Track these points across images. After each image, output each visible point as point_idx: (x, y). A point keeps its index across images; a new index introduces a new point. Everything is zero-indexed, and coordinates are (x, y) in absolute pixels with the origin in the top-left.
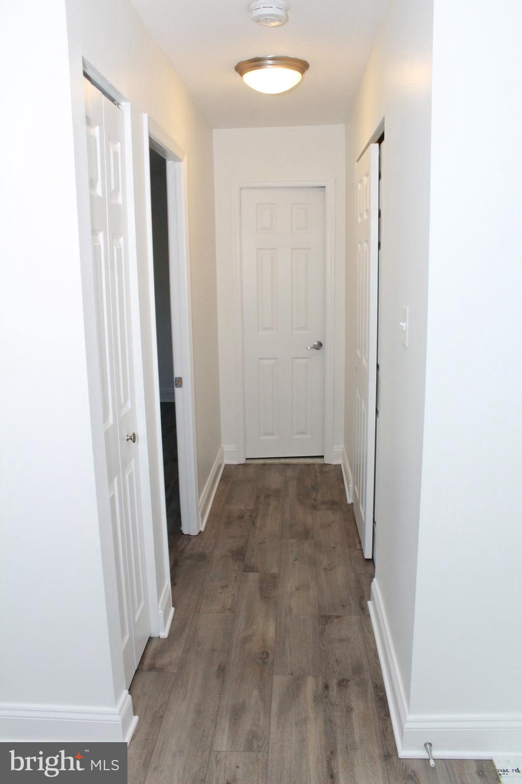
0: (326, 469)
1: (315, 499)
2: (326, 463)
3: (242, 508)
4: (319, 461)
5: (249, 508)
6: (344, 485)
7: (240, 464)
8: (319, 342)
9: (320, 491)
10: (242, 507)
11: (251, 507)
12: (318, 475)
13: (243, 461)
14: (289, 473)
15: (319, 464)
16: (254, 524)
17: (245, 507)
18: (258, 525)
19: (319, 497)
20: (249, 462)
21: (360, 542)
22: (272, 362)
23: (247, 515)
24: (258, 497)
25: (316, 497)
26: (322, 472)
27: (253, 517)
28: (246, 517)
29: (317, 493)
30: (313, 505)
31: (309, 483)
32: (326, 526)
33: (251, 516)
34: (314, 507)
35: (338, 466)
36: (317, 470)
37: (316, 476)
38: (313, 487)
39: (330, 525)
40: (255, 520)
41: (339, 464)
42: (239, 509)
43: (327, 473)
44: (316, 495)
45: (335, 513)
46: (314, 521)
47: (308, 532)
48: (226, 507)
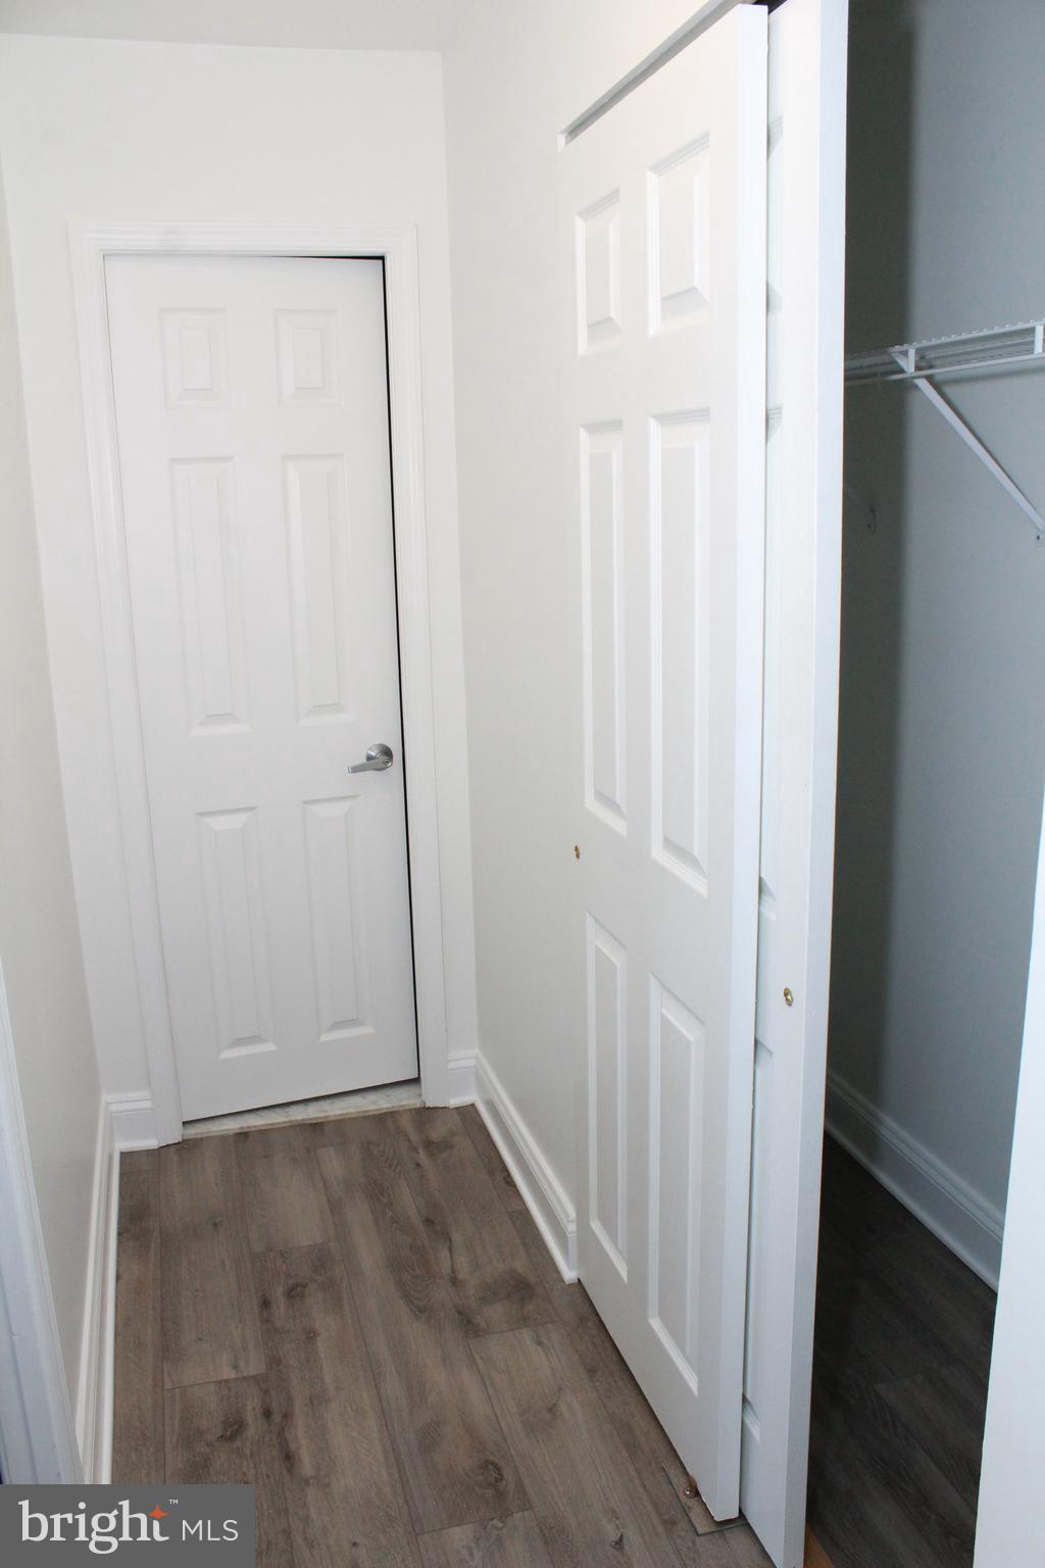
0: (438, 1132)
1: (454, 1281)
2: (429, 1103)
3: (225, 1377)
4: (403, 1099)
5: (252, 1371)
7: (168, 1145)
8: (381, 745)
9: (457, 1237)
10: (228, 1373)
11: (255, 1365)
12: (422, 1156)
13: (175, 1135)
14: (333, 1164)
15: (410, 1110)
16: (289, 1458)
17: (236, 1367)
18: (307, 1464)
19: (463, 1262)
20: (193, 1132)
22: (240, 819)
23: (251, 1407)
24: (266, 1304)
25: (452, 1268)
26: (429, 1145)
27: (277, 1418)
28: (254, 1426)
29: (450, 1250)
30: (460, 1313)
31: (408, 1203)
32: (543, 1418)
33: (267, 1414)
34: (468, 1324)
35: (469, 1114)
36: (412, 1138)
37: (418, 1165)
38: (429, 1222)
39: (552, 1409)
40: (288, 1436)
41: (473, 1105)
42: (216, 1382)
43: (446, 1145)
44: (452, 1257)
45: (545, 1341)
46: (491, 1392)
47: (498, 1469)
48: (167, 1379)
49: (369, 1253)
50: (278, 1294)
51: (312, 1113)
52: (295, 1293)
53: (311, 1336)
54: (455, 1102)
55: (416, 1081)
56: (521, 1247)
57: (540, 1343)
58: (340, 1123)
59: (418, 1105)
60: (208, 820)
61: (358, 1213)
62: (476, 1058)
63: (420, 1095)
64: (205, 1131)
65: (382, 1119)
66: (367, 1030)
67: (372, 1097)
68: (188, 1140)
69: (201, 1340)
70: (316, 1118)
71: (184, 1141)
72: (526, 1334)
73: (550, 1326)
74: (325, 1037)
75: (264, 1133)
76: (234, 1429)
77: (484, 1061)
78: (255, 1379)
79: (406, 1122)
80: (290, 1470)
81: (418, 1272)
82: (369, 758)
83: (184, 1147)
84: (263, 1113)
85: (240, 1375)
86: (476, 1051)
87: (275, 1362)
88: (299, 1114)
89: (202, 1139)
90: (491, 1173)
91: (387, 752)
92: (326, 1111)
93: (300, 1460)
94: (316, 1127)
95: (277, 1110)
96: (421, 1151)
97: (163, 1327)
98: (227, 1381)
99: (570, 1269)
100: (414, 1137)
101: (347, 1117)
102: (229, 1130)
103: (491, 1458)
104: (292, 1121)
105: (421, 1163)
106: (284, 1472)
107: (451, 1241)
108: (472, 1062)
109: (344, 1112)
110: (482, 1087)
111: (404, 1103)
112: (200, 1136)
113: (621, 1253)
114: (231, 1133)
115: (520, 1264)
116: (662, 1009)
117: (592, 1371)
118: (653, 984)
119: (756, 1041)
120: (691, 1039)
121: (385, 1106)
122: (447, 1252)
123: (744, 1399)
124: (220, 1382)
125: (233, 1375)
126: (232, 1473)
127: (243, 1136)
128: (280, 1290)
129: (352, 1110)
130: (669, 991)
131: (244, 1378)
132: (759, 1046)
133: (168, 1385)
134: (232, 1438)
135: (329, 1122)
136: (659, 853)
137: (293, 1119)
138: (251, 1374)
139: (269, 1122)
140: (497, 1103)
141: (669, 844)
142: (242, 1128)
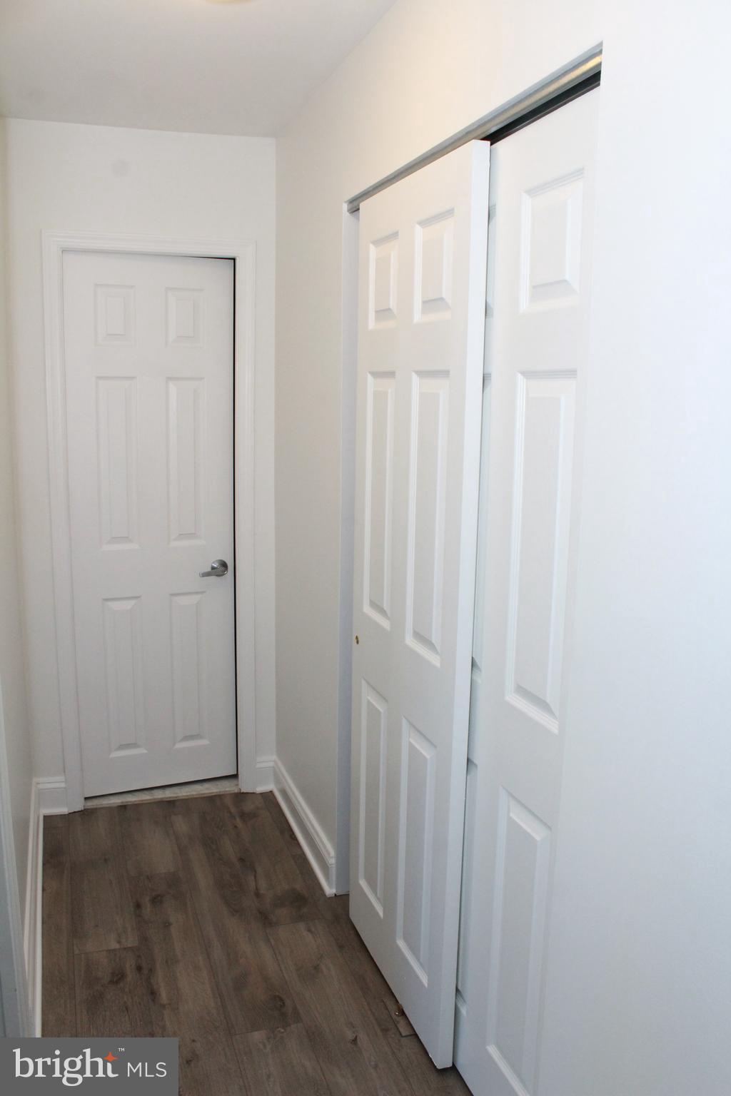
0: (249, 806)
1: (257, 895)
2: (243, 790)
3: (113, 947)
4: (227, 787)
6: (298, 844)
7: (75, 812)
8: (221, 561)
9: (259, 870)
10: (114, 945)
11: (131, 941)
12: (238, 822)
13: (79, 805)
14: (181, 824)
15: (231, 794)
16: (153, 993)
17: (119, 942)
18: (164, 996)
19: (263, 885)
20: (91, 804)
21: (402, 1013)
22: (128, 605)
23: (129, 966)
24: (138, 906)
25: (256, 888)
26: (243, 815)
27: (145, 971)
28: (131, 976)
29: (255, 877)
30: (260, 913)
31: (229, 849)
32: (311, 973)
33: (139, 969)
34: (265, 919)
35: (268, 797)
36: (232, 811)
37: (236, 827)
38: (242, 860)
39: (316, 968)
40: (152, 981)
41: (271, 792)
42: (107, 951)
43: (253, 815)
44: (256, 881)
45: (313, 930)
46: (279, 958)
47: (281, 1000)
48: (75, 948)
49: (203, 878)
50: (146, 901)
51: (169, 794)
52: (157, 900)
53: (167, 925)
54: (260, 789)
55: (235, 776)
56: (300, 876)
57: (310, 931)
58: (186, 801)
59: (236, 791)
60: (109, 603)
61: (197, 856)
62: (275, 761)
63: (237, 785)
64: (99, 804)
65: (212, 799)
66: (205, 742)
67: (207, 785)
68: (88, 809)
69: (97, 926)
70: (170, 797)
71: (85, 809)
72: (301, 926)
73: (316, 921)
74: (179, 746)
75: (137, 806)
76: (118, 977)
77: (280, 765)
78: (131, 949)
79: (228, 802)
80: (153, 1001)
81: (235, 889)
82: (213, 568)
83: (85, 814)
84: (136, 794)
85: (122, 947)
86: (274, 757)
87: (144, 940)
88: (159, 795)
89: (96, 809)
90: (282, 832)
91: (224, 565)
92: (177, 793)
93: (160, 995)
94: (171, 803)
95: (145, 792)
96: (238, 820)
97: (73, 918)
98: (114, 950)
99: (330, 887)
100: (233, 810)
101: (190, 797)
102: (114, 803)
103: (277, 994)
104: (155, 799)
105: (238, 826)
106: (150, 1001)
107: (255, 871)
108: (271, 764)
109: (189, 794)
110: (278, 780)
111: (227, 789)
112: (95, 807)
113: (378, 899)
114: (116, 805)
115: (298, 886)
116: (410, 739)
117: (341, 947)
118: (404, 723)
119: (468, 760)
120: (428, 757)
121: (215, 791)
122: (253, 878)
123: (457, 990)
124: (110, 950)
125: (118, 946)
126: (117, 1002)
127: (123, 807)
128: (147, 899)
129: (194, 793)
130: (414, 727)
131: (125, 949)
132: (469, 763)
133: (77, 952)
134: (117, 982)
135: (178, 800)
136: (410, 641)
137: (155, 797)
138: (129, 946)
139: (140, 799)
140: (288, 790)
141: (418, 636)
142: (122, 802)
